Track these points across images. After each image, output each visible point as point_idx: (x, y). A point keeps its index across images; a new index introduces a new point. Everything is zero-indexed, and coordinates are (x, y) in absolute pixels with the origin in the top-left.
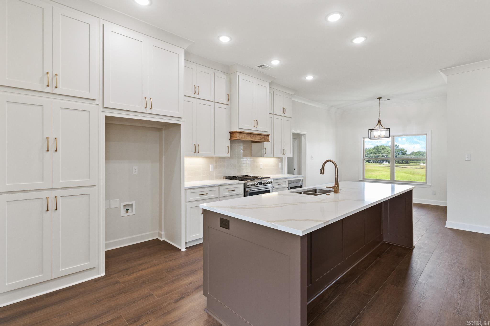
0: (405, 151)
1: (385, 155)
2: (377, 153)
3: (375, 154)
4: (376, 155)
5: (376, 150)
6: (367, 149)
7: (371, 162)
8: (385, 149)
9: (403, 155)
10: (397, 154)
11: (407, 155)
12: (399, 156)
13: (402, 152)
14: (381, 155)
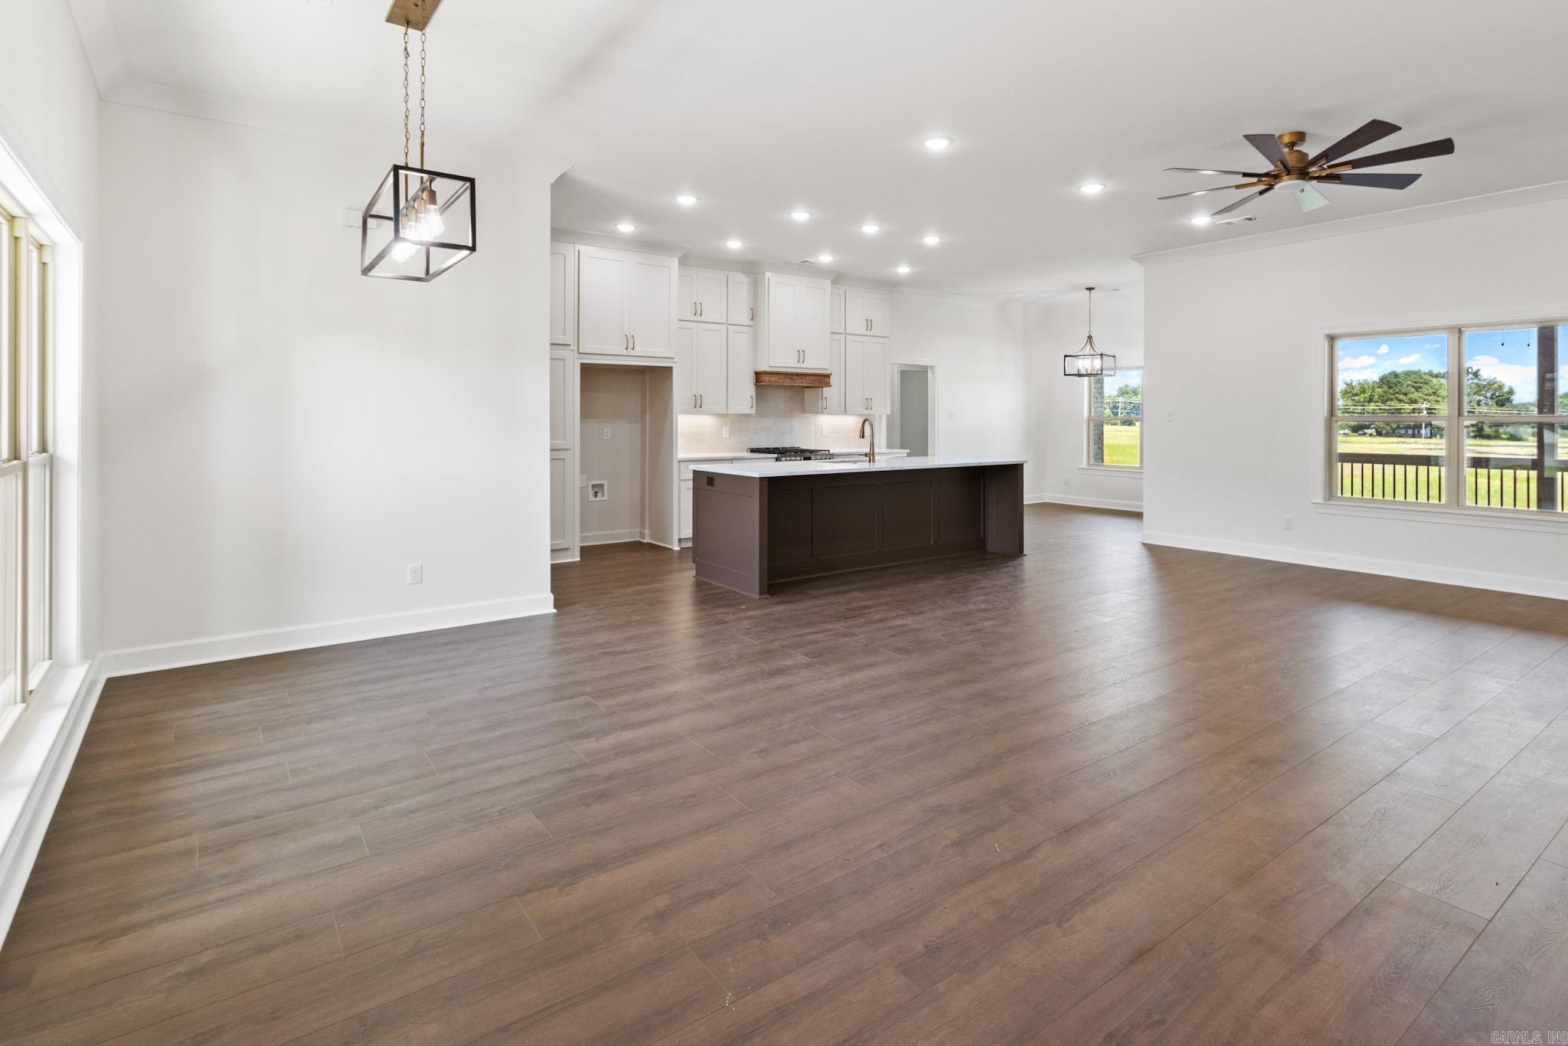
0: (1506, 390)
1: (1424, 406)
2: (1392, 400)
3: (1384, 402)
4: (1387, 408)
5: (1390, 388)
6: (1354, 384)
7: (1369, 431)
8: (1425, 386)
9: (1497, 404)
10: (1474, 404)
11: (1515, 407)
12: (1484, 409)
13: (1493, 394)
14: (1407, 406)
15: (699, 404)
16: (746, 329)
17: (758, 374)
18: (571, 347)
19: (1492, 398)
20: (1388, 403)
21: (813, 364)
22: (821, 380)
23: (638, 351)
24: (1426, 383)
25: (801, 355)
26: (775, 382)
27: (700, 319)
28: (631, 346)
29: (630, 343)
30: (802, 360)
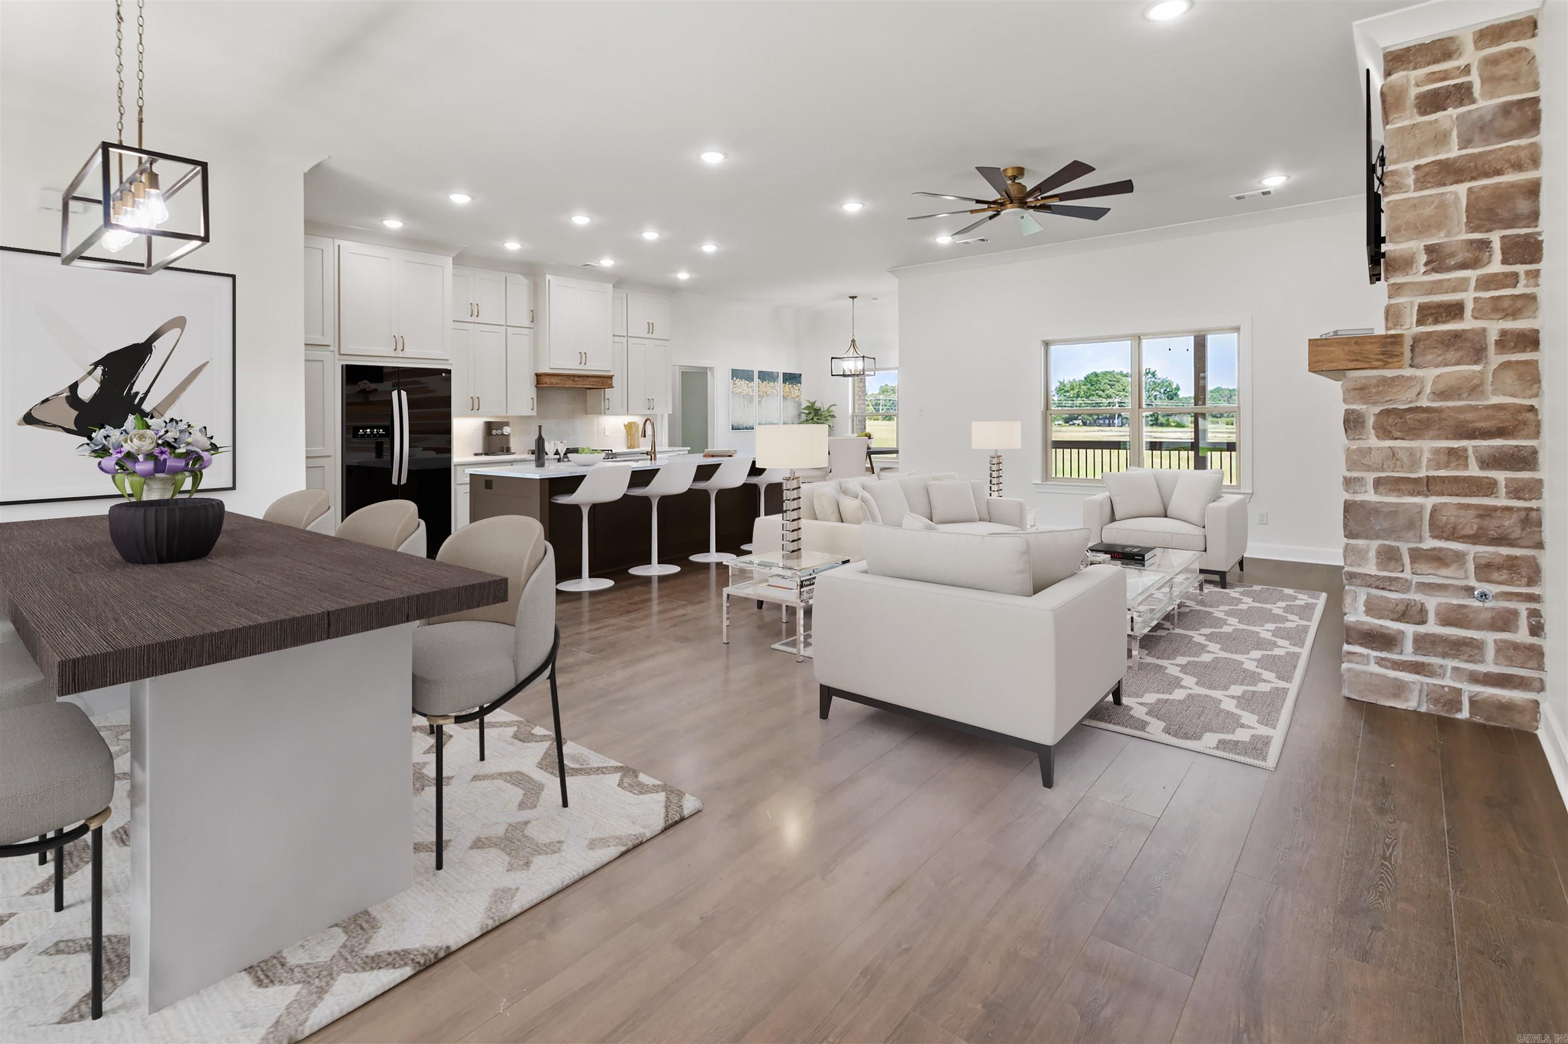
0: (1174, 386)
1: (1117, 400)
2: (1093, 395)
3: (1087, 398)
4: (1090, 402)
5: (1092, 385)
6: (1065, 382)
7: (1077, 422)
8: (1117, 384)
9: (1168, 398)
10: (1152, 398)
11: (1180, 400)
12: (1158, 402)
13: (1165, 390)
14: (1104, 400)
15: (476, 407)
16: (526, 331)
17: (538, 376)
18: (331, 348)
19: (1164, 393)
20: (1091, 398)
21: (595, 366)
22: (604, 381)
23: (408, 352)
24: (1118, 382)
25: (583, 357)
26: (557, 384)
27: (477, 320)
28: (400, 347)
29: (399, 343)
30: (584, 362)
